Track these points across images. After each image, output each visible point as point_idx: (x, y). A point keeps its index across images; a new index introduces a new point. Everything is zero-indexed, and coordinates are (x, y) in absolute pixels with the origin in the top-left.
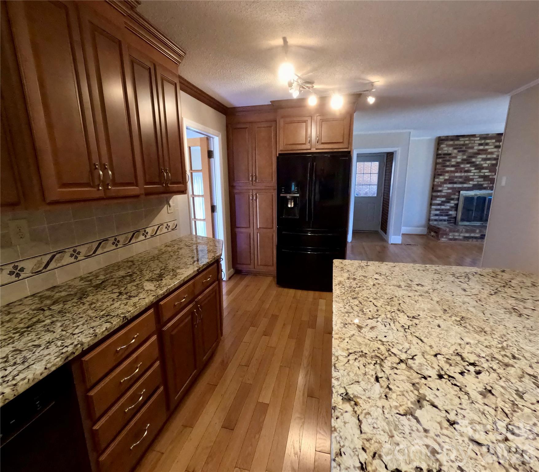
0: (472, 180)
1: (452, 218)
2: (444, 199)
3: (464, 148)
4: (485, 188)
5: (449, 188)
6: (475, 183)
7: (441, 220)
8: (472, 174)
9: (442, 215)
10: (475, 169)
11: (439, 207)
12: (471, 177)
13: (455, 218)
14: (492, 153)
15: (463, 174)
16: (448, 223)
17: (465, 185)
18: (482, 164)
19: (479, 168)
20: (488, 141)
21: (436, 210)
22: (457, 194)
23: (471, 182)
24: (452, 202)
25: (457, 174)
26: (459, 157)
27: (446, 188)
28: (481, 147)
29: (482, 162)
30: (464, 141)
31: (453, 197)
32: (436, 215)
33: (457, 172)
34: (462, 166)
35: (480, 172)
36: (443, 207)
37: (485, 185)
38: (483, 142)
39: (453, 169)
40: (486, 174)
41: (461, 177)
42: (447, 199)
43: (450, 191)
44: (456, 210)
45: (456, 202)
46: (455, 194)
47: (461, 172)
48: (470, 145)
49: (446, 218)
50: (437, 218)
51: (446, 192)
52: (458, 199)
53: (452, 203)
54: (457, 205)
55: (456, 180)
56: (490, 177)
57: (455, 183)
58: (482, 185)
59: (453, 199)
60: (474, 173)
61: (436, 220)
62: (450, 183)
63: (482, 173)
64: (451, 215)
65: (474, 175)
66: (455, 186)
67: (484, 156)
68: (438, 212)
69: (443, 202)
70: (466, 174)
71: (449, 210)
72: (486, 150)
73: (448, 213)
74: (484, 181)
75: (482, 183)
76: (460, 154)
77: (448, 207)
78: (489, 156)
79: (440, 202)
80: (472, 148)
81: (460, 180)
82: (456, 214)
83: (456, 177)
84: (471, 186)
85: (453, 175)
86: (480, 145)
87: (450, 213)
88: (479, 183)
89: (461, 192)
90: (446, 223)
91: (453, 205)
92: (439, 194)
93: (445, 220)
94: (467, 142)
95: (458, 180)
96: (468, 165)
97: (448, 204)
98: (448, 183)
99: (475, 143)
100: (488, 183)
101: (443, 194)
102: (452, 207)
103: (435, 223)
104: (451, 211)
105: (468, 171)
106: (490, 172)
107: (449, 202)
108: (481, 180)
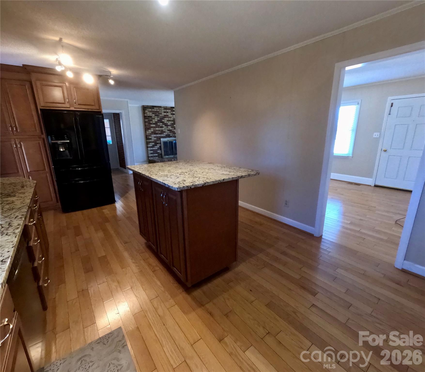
0: (165, 132)
1: (160, 154)
2: (153, 144)
3: (157, 114)
4: (171, 137)
5: (155, 137)
6: (167, 134)
7: (154, 156)
8: (164, 129)
9: (154, 153)
10: (165, 126)
11: (152, 149)
12: (164, 130)
14: (170, 117)
15: (160, 129)
16: (158, 158)
17: (162, 135)
18: (167, 123)
19: (167, 125)
20: (168, 111)
23: (164, 134)
26: (156, 119)
27: (153, 137)
28: (165, 114)
29: (167, 122)
30: (157, 109)
32: (151, 153)
33: (157, 127)
34: (158, 124)
35: (167, 128)
36: (154, 148)
37: (171, 135)
38: (165, 111)
39: (154, 126)
40: (170, 129)
41: (159, 130)
42: (155, 144)
43: (155, 139)
44: (161, 150)
45: (160, 145)
46: (158, 141)
48: (160, 112)
49: (157, 155)
50: (152, 155)
51: (154, 140)
52: (160, 143)
53: (158, 146)
54: (160, 146)
55: (157, 132)
56: (172, 130)
57: (157, 134)
58: (169, 135)
59: (158, 143)
60: (165, 128)
62: (155, 134)
63: (168, 128)
64: (158, 153)
65: (165, 129)
66: (158, 135)
67: (167, 119)
68: (152, 152)
70: (161, 129)
71: (158, 150)
72: (168, 115)
74: (170, 132)
75: (169, 134)
76: (156, 117)
78: (170, 119)
79: (152, 145)
80: (161, 114)
81: (159, 132)
82: (161, 152)
83: (157, 130)
84: (165, 135)
85: (155, 129)
86: (165, 112)
88: (168, 134)
89: (161, 139)
92: (150, 140)
94: (158, 110)
96: (161, 124)
97: (156, 147)
98: (153, 134)
99: (162, 111)
100: (172, 134)
101: (152, 141)
102: (158, 148)
103: (152, 158)
105: (162, 127)
106: (172, 128)
107: (156, 145)
108: (169, 132)
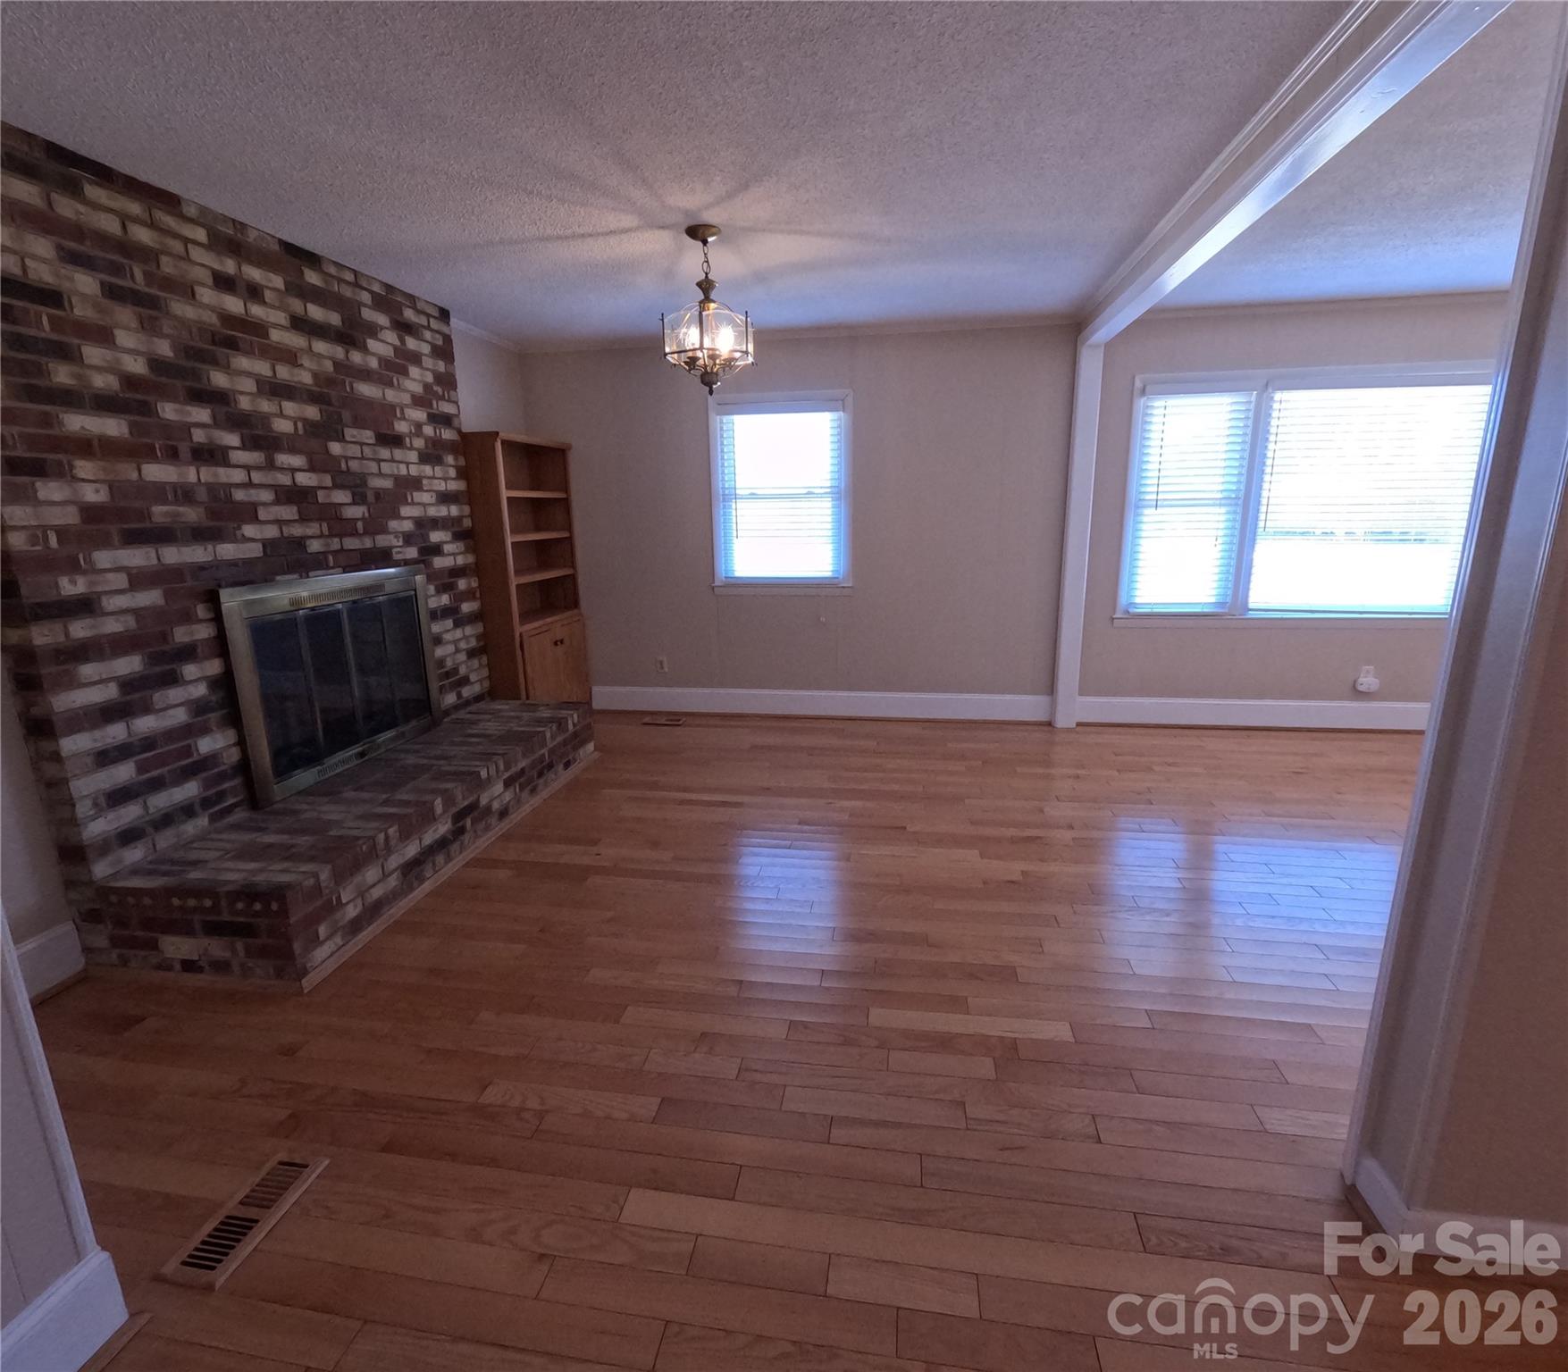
0: (250, 513)
1: (223, 777)
2: (130, 665)
3: (138, 277)
4: (318, 563)
5: (138, 580)
6: (271, 532)
7: (166, 820)
8: (238, 476)
9: (157, 785)
10: (244, 447)
11: (116, 733)
12: (239, 495)
13: (244, 767)
14: (291, 357)
15: (191, 475)
16: (213, 818)
17: (227, 551)
18: (265, 419)
19: (262, 439)
20: (254, 274)
21: (105, 758)
22: (201, 611)
23: (249, 530)
24: (190, 670)
25: (156, 472)
26: (124, 338)
27: (121, 581)
28: (234, 305)
29: (266, 406)
30: (125, 219)
31: (181, 635)
32: (118, 797)
33: (149, 454)
34: (169, 411)
35: (270, 465)
36: (145, 724)
37: (315, 546)
38: (229, 266)
39: (113, 427)
40: (304, 479)
41: (185, 494)
42: (154, 659)
43: (150, 598)
44: (234, 718)
45: (214, 667)
46: (188, 618)
47: (172, 455)
48: (168, 266)
49: (190, 790)
50: (130, 813)
51: (136, 612)
52: (220, 644)
53: (197, 677)
54: (225, 684)
55: (160, 512)
57: (163, 536)
58: (300, 543)
59: (188, 653)
60: (248, 468)
61: (128, 836)
62: (134, 538)
63: (282, 469)
64: (211, 760)
65: (249, 485)
66: (173, 555)
67: (262, 367)
68: (124, 772)
69: (128, 685)
70: (207, 474)
71: (191, 730)
72: (259, 329)
73: (187, 752)
74: (303, 519)
75: (297, 531)
76: (125, 315)
77: (180, 716)
78: (283, 372)
79: (111, 692)
80: (189, 293)
81: (191, 514)
82: (241, 743)
83: (160, 492)
84: (255, 551)
85: (127, 471)
86: (224, 283)
87: (206, 746)
88: (287, 531)
89: (232, 601)
90: (202, 821)
91: (200, 690)
93: (188, 811)
94: (143, 235)
95: (178, 514)
96: (202, 414)
97: (175, 694)
98: (116, 539)
99: (186, 258)
100: (321, 536)
101: (112, 626)
102: (199, 708)
103: (134, 854)
104: (205, 730)
105: (211, 455)
106: (312, 468)
107: (172, 679)
108: (288, 512)
